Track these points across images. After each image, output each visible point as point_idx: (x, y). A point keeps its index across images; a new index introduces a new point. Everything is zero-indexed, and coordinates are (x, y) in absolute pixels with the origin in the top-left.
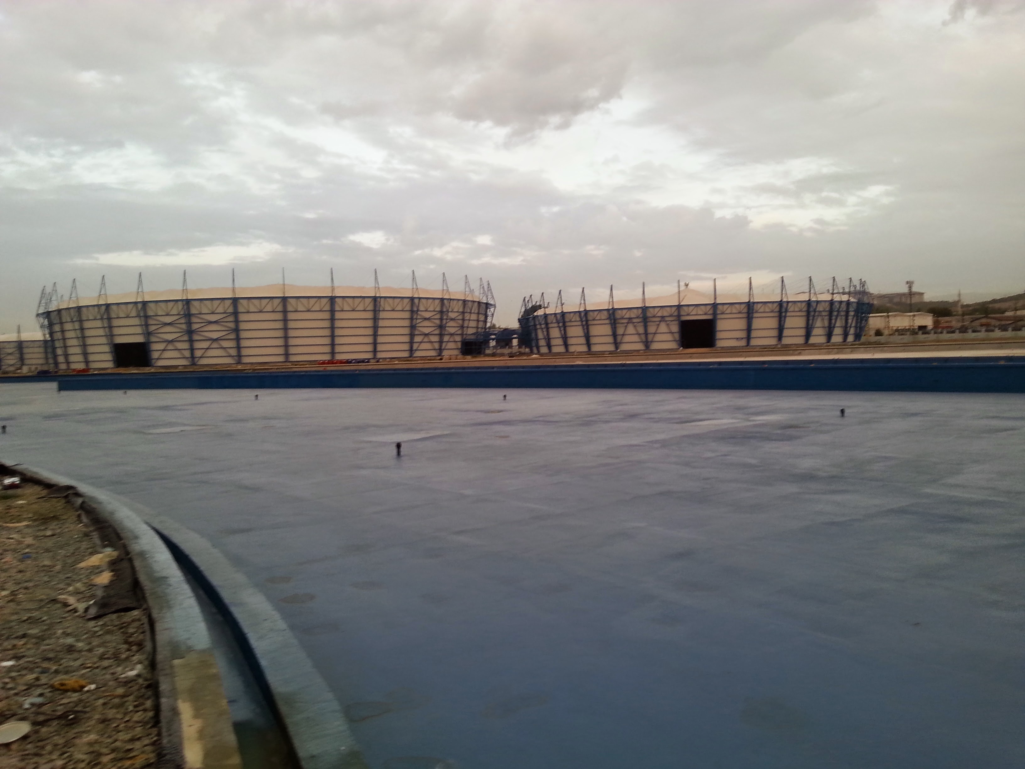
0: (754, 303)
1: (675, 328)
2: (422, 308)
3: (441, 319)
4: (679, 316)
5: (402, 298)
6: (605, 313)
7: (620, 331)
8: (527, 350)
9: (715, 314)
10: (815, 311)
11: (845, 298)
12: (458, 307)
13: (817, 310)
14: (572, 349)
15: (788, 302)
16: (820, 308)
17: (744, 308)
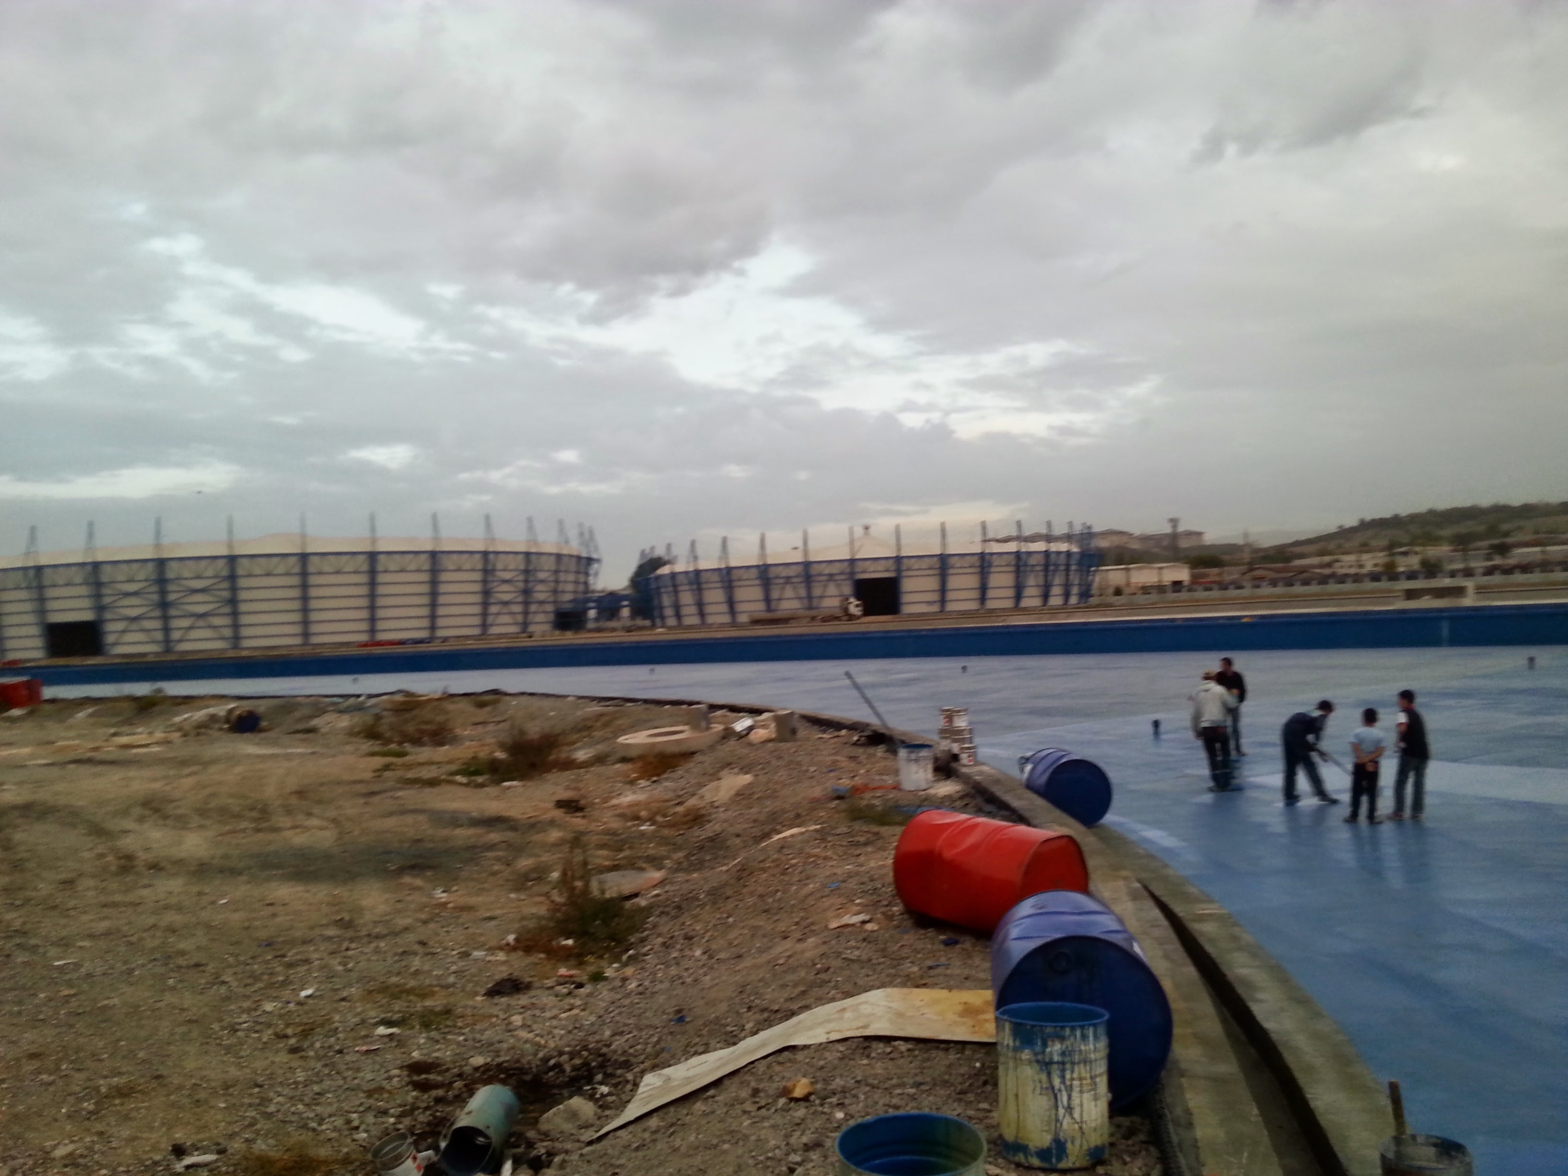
0: (949, 555)
2: (499, 566)
3: (526, 581)
4: (852, 573)
5: (472, 553)
6: (754, 571)
7: (775, 594)
8: (647, 623)
9: (899, 570)
10: (1026, 565)
11: (1063, 547)
12: (549, 564)
13: (1029, 563)
14: (710, 620)
15: (991, 554)
16: (1032, 561)
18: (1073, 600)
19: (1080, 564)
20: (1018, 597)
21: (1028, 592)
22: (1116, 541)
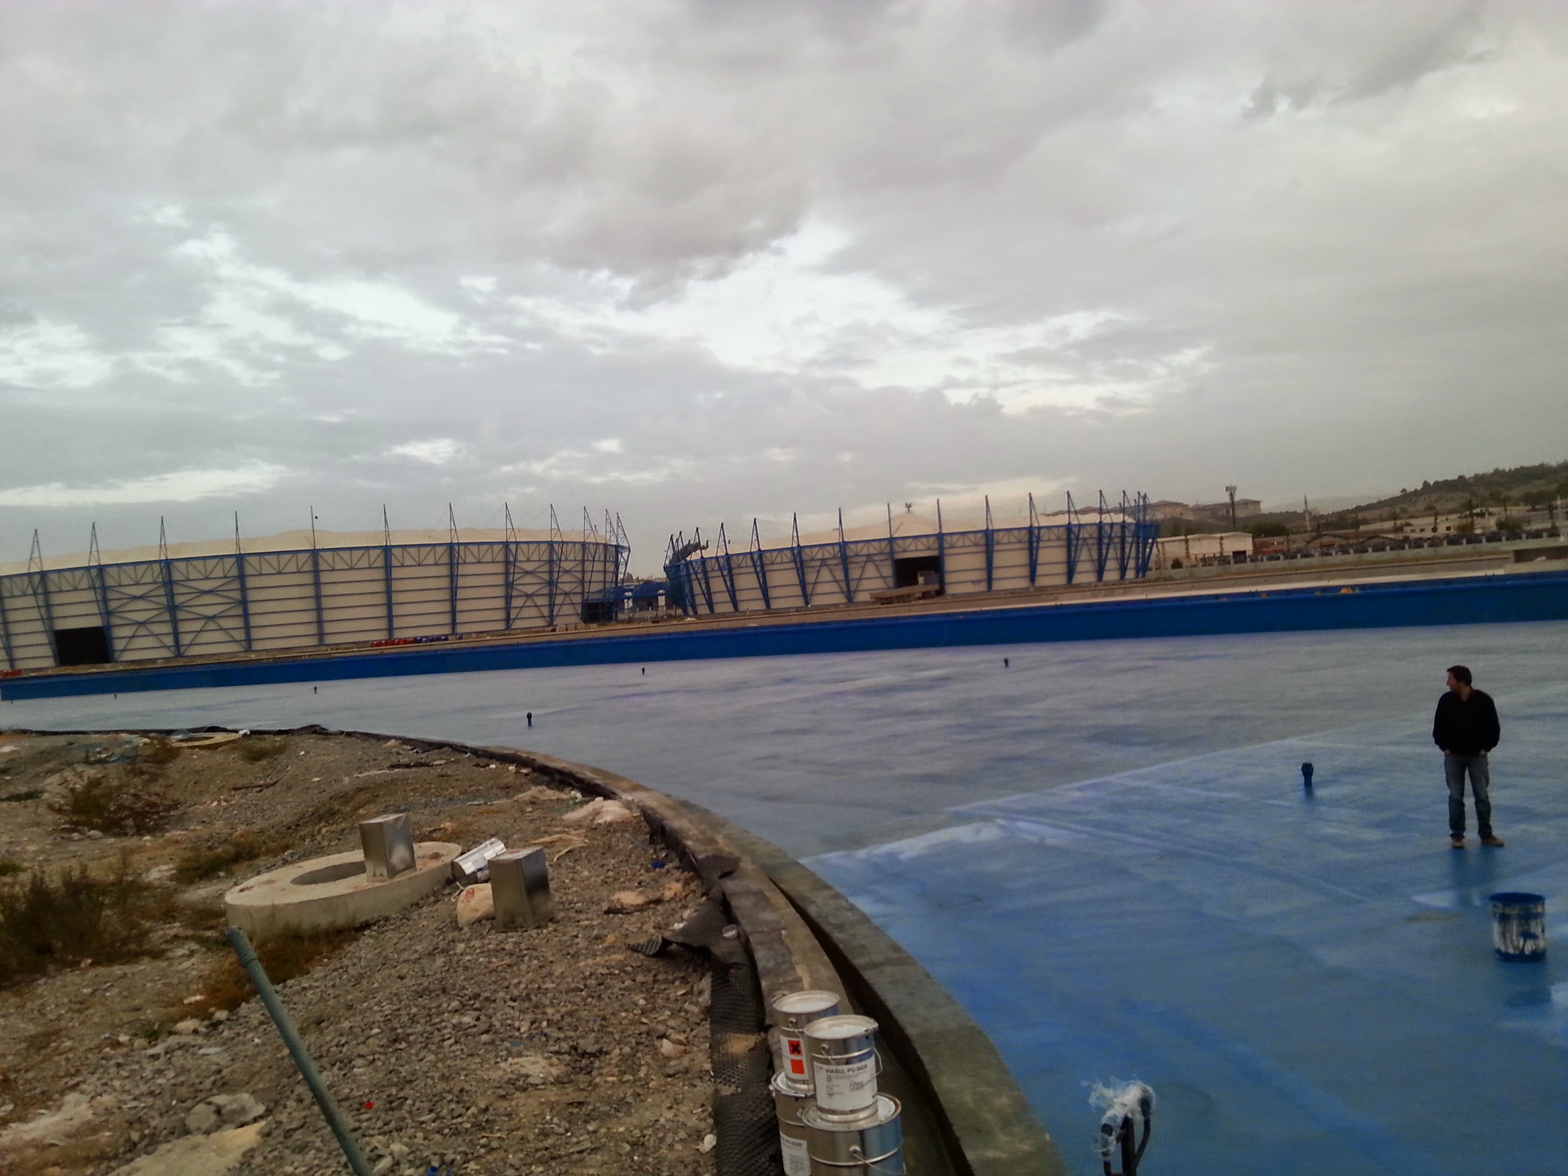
0: (993, 531)
1: (888, 570)
2: (521, 557)
3: (551, 572)
4: (892, 553)
5: (492, 544)
6: (788, 553)
7: (810, 578)
8: (680, 612)
9: (941, 548)
10: (1077, 538)
11: (1118, 518)
12: (575, 554)
13: (1081, 536)
14: (742, 607)
15: (1039, 528)
16: (1084, 534)
17: (980, 539)
18: (1130, 574)
19: (1136, 535)
20: (1070, 573)
21: (1080, 567)
22: (1170, 512)
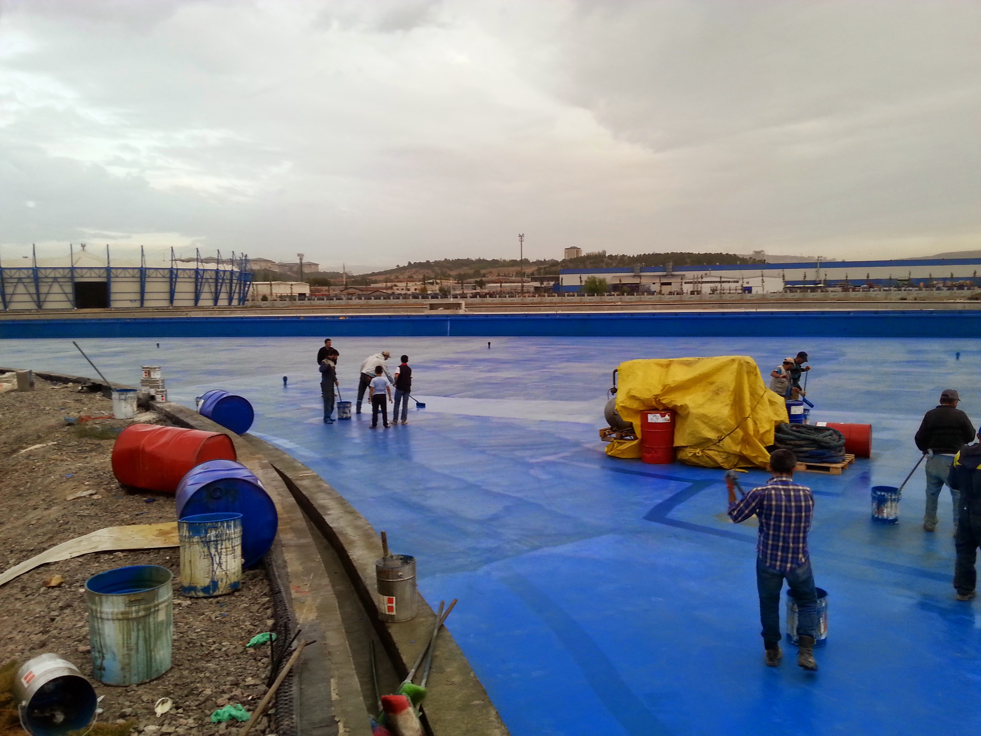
0: (146, 269)
1: (69, 289)
4: (72, 277)
7: (9, 290)
9: (109, 277)
10: (202, 278)
11: (229, 267)
13: (204, 277)
15: (177, 269)
16: (207, 275)
17: (137, 273)
18: (235, 302)
19: (239, 279)
20: (197, 299)
21: (203, 296)
22: (264, 266)
